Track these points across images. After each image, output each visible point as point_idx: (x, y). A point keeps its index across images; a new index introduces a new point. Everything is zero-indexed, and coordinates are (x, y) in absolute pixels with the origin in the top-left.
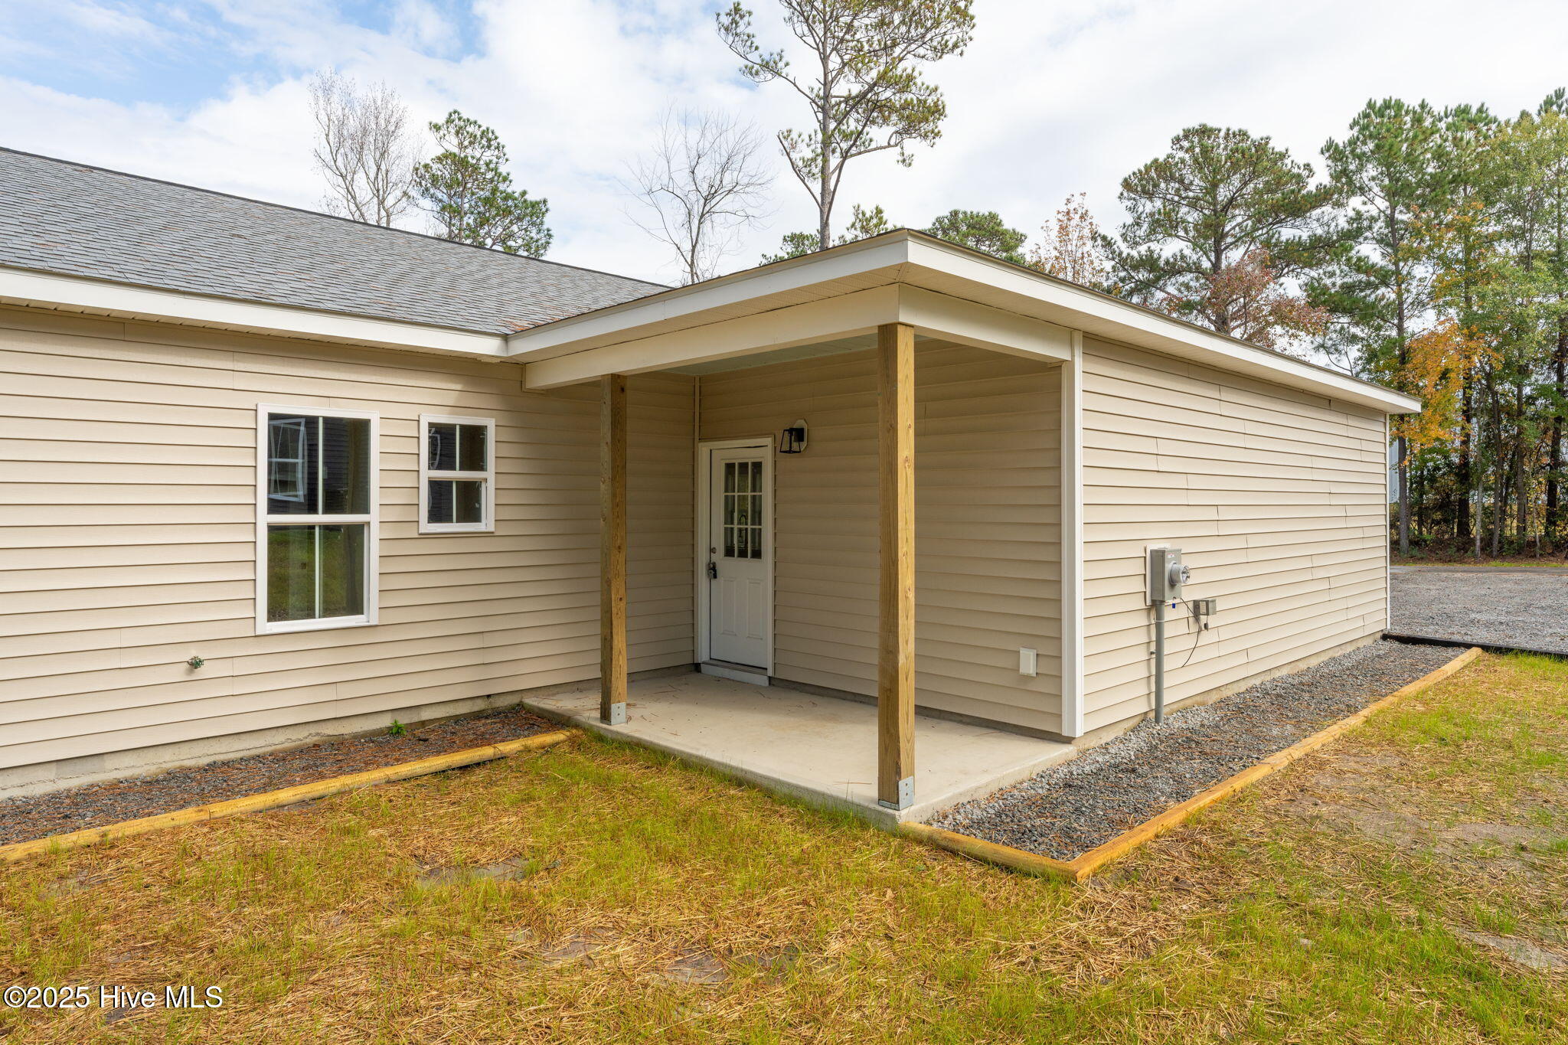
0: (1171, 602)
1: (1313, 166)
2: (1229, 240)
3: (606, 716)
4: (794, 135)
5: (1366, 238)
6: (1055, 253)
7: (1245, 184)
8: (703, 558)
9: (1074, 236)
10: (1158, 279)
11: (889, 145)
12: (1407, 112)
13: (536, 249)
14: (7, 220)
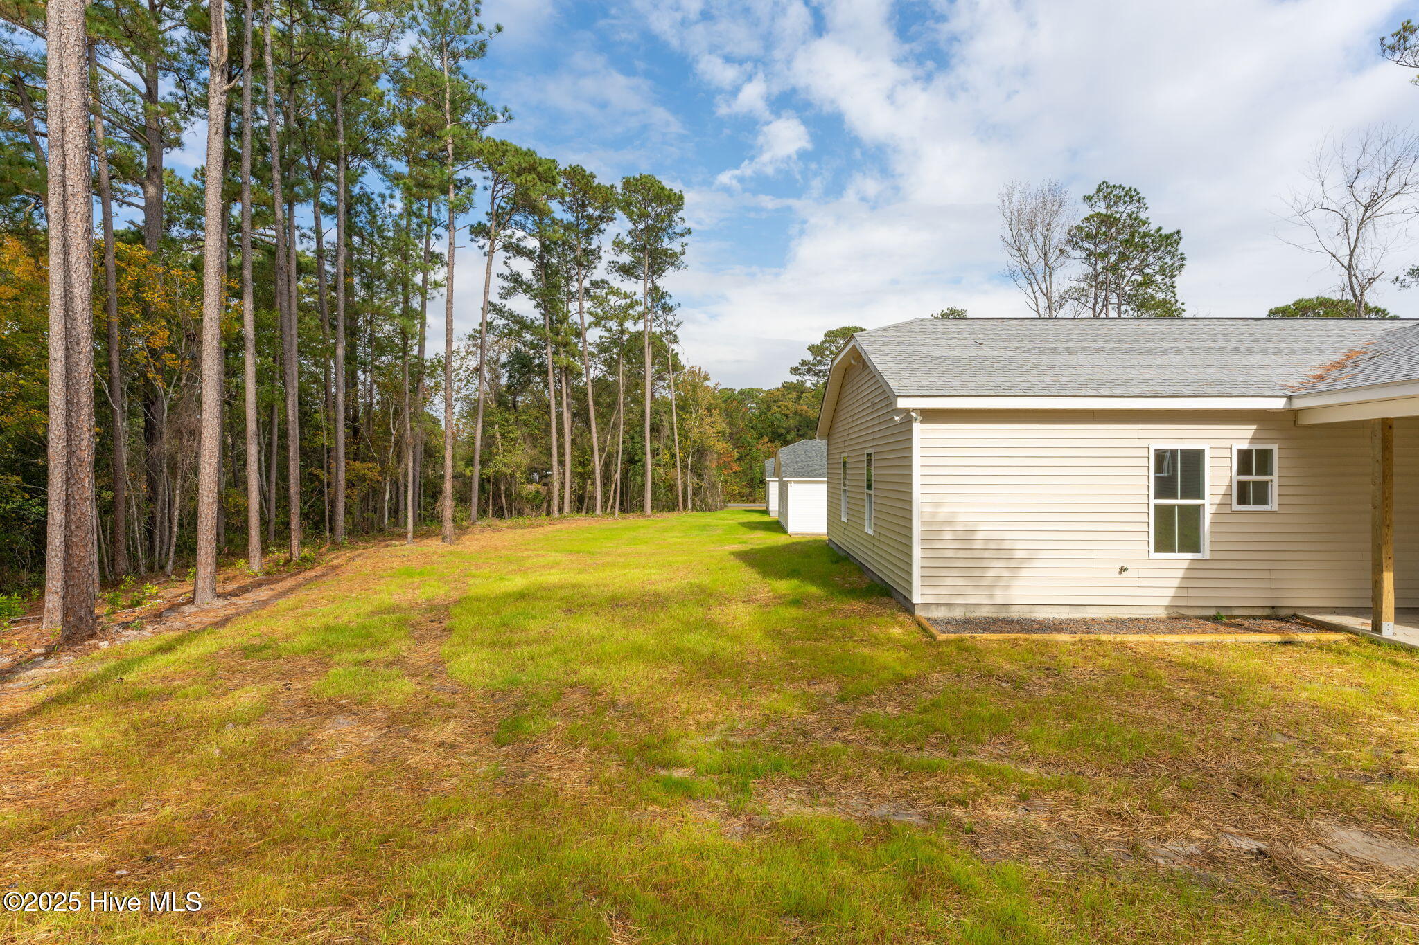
3: (1377, 629)
13: (1170, 272)
14: (1026, 367)
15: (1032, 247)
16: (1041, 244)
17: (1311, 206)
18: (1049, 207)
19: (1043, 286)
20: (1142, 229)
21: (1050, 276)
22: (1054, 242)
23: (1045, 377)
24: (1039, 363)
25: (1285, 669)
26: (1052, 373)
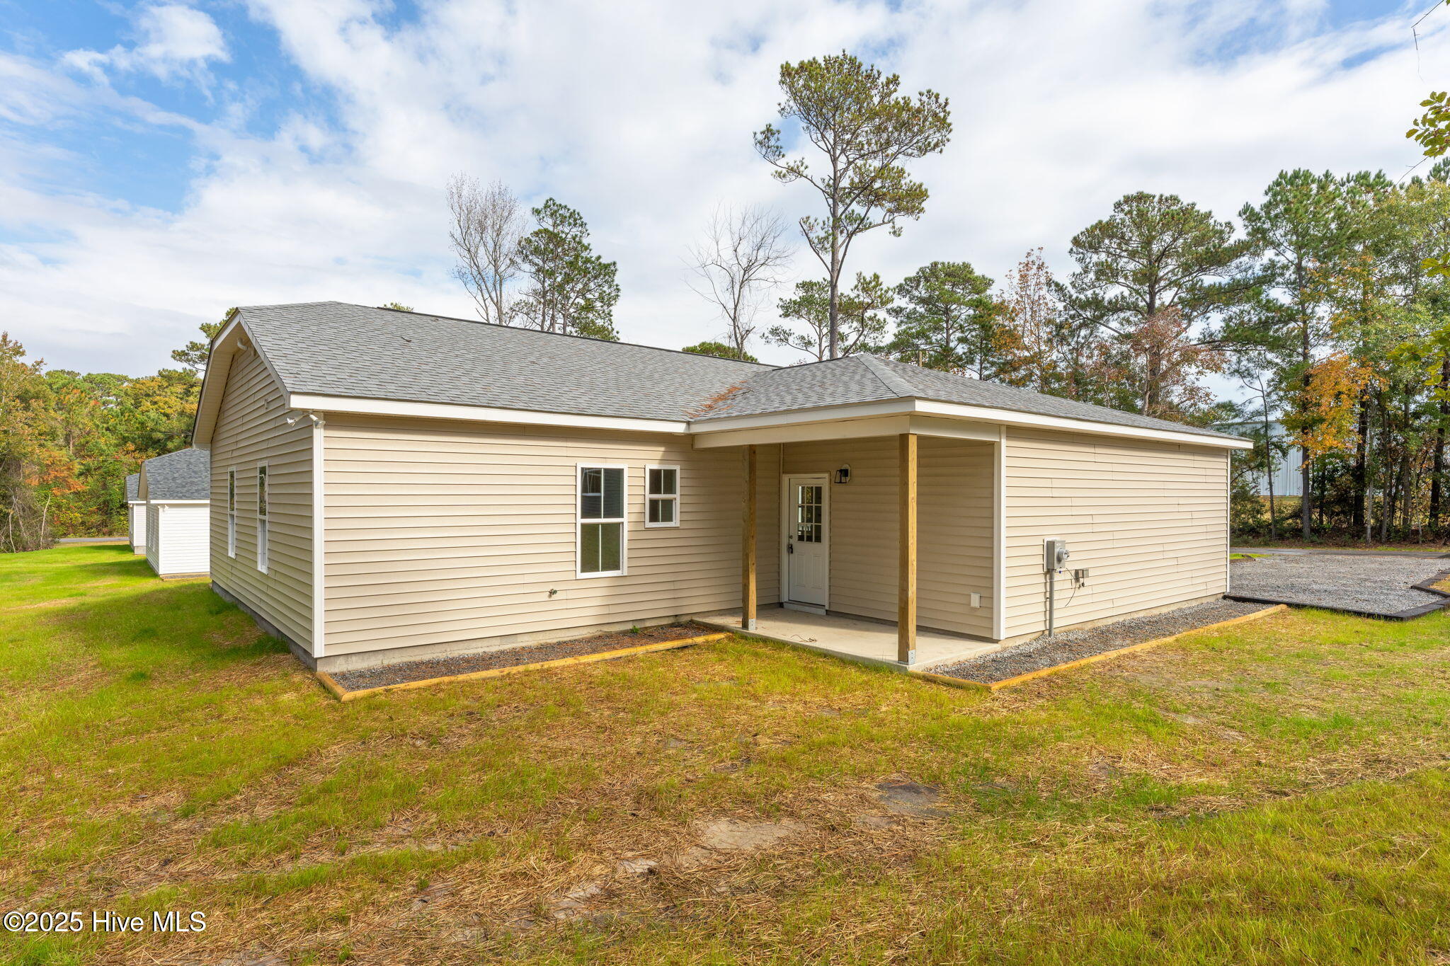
0: (1058, 570)
1: (1233, 224)
2: (1162, 283)
3: (745, 625)
4: (812, 220)
5: (1278, 283)
6: (1016, 297)
7: (1175, 240)
8: (785, 541)
9: (1032, 282)
10: (1102, 316)
11: (884, 223)
12: (1313, 181)
13: (608, 300)
14: (457, 373)
15: (482, 250)
16: (491, 249)
17: (709, 262)
18: (499, 211)
19: (493, 295)
20: (584, 254)
21: (501, 285)
22: (504, 250)
23: (476, 385)
24: (472, 370)
25: (682, 674)
26: (485, 381)
